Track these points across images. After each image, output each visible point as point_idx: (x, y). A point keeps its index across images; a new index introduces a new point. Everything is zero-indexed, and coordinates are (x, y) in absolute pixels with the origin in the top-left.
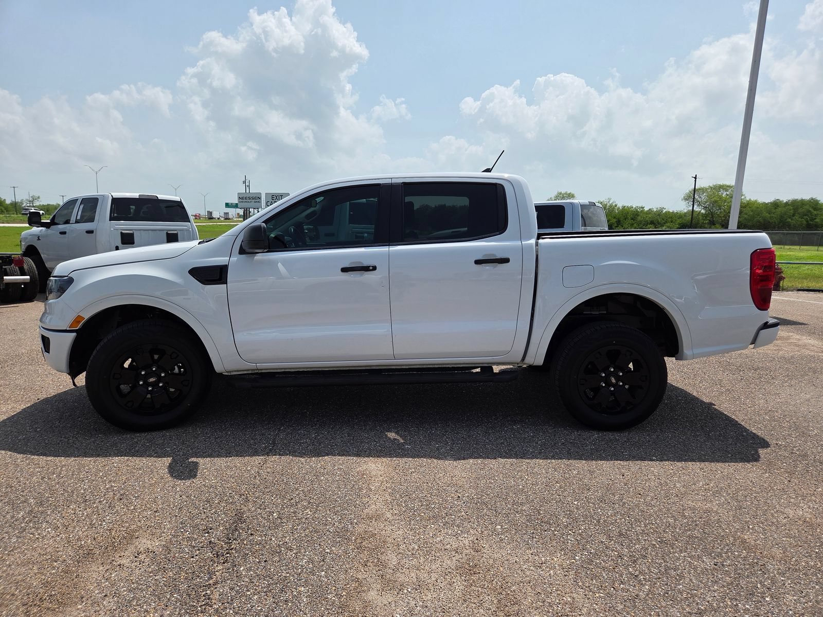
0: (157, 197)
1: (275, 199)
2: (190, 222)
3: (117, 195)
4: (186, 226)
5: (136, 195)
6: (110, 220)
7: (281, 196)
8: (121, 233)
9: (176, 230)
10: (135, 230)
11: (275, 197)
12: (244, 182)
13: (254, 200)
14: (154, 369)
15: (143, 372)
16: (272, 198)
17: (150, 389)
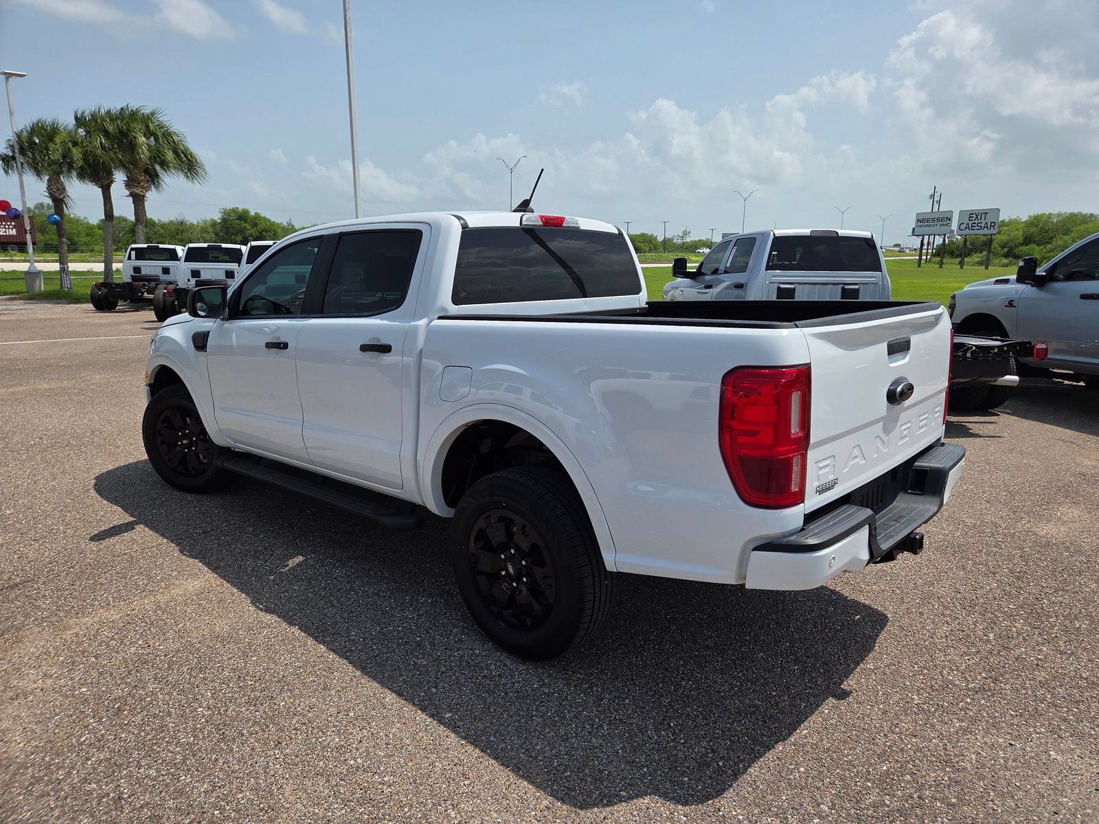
0: (837, 233)
1: (973, 219)
2: (881, 271)
3: (780, 232)
4: (875, 278)
5: (806, 231)
6: (766, 270)
7: (986, 213)
8: (779, 288)
9: (858, 284)
10: (800, 284)
11: (974, 215)
12: (932, 196)
13: (941, 222)
14: (187, 432)
15: (180, 434)
16: (970, 217)
17: (186, 450)
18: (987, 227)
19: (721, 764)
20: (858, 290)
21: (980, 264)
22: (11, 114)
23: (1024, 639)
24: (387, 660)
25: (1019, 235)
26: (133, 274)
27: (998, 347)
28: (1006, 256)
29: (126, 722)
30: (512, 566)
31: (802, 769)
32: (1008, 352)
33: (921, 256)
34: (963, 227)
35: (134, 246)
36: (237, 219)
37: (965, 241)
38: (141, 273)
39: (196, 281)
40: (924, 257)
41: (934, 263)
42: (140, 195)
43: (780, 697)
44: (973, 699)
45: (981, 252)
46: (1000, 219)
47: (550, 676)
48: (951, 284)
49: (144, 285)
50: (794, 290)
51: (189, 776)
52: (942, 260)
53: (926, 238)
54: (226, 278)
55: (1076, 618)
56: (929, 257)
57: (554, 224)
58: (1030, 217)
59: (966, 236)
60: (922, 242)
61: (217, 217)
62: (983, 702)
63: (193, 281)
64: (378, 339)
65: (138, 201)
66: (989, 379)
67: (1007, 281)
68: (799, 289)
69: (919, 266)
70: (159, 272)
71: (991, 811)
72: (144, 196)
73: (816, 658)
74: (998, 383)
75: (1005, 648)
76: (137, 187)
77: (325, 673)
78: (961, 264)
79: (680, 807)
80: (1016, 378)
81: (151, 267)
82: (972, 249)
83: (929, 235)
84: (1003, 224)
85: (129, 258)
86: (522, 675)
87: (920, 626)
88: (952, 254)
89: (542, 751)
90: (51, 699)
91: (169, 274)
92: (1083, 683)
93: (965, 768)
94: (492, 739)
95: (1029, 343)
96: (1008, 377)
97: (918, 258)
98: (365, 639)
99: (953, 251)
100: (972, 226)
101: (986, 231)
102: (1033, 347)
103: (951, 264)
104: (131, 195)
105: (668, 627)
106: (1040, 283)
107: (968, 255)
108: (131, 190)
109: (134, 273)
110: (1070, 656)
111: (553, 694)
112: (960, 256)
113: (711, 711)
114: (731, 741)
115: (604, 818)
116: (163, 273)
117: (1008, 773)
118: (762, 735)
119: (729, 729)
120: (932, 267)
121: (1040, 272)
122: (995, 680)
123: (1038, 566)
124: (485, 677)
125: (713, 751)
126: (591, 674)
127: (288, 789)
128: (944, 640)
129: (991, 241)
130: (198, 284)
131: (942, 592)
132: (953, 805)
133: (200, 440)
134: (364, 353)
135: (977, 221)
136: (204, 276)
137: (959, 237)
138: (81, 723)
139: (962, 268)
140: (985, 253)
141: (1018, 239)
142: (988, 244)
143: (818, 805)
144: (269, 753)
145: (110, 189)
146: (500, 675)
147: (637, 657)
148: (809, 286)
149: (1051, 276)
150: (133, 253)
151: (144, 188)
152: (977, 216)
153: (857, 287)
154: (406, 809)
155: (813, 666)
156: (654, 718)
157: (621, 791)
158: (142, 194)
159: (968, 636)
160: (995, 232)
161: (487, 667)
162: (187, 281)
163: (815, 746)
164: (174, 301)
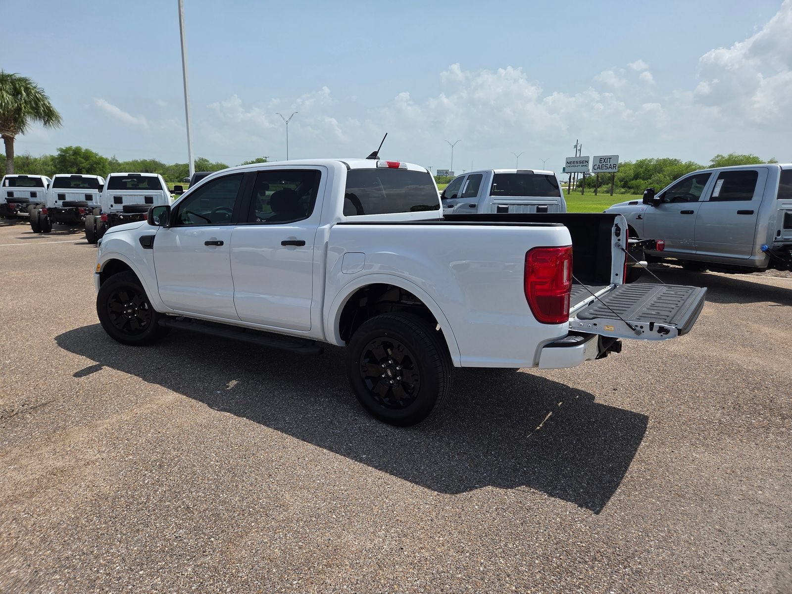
0: (533, 172)
1: (602, 162)
2: (560, 196)
3: (498, 171)
4: (556, 201)
5: (514, 171)
7: (610, 158)
9: (546, 205)
10: (511, 204)
11: (603, 160)
12: (576, 147)
13: (582, 164)
14: (131, 304)
15: (125, 306)
16: (600, 161)
17: (130, 317)
18: (611, 168)
19: (525, 469)
20: (547, 209)
21: (607, 192)
23: (671, 403)
24: (315, 431)
25: (632, 173)
26: (7, 198)
27: (636, 243)
28: (623, 187)
29: (169, 471)
30: (390, 371)
31: (569, 469)
32: (642, 246)
33: (569, 187)
34: (596, 167)
35: (7, 176)
36: (73, 155)
37: (598, 176)
38: (13, 196)
39: (63, 202)
40: (571, 188)
41: (578, 191)
42: (10, 137)
43: (547, 437)
44: (649, 432)
45: (608, 184)
46: (619, 162)
47: (415, 434)
48: (591, 205)
49: (18, 206)
50: (508, 208)
51: (224, 494)
52: (583, 190)
53: (573, 174)
54: (86, 200)
55: (696, 391)
56: (575, 187)
57: (393, 166)
58: (637, 161)
59: (598, 173)
60: (570, 177)
61: (56, 154)
62: (655, 433)
63: (60, 203)
64: (295, 237)
65: (9, 141)
66: (632, 263)
67: (636, 203)
68: (511, 208)
69: (569, 193)
70: (28, 196)
71: (668, 481)
72: (13, 138)
73: (562, 417)
74: (635, 266)
75: (661, 407)
76: (8, 131)
77: (280, 440)
78: (596, 192)
79: (509, 490)
80: (646, 263)
81: (21, 192)
82: (602, 182)
83: (575, 173)
84: (621, 166)
85: (4, 185)
86: (399, 434)
87: (615, 400)
88: (589, 185)
89: (425, 469)
90: (112, 464)
91: (36, 197)
92: (705, 422)
93: (651, 463)
94: (394, 466)
95: (654, 240)
96: (641, 262)
97: (568, 188)
98: (296, 422)
99: (590, 183)
100: (602, 167)
101: (610, 170)
102: (656, 243)
103: (589, 192)
104: (3, 137)
105: (476, 407)
106: (656, 204)
107: (600, 186)
108: (3, 134)
109: (8, 196)
110: (696, 409)
111: (421, 442)
112: (594, 186)
113: (512, 445)
114: (527, 459)
115: (471, 497)
116: (31, 196)
117: (673, 464)
118: (543, 455)
119: (524, 453)
120: (577, 194)
121: (656, 197)
122: (659, 423)
123: (673, 367)
124: (377, 437)
125: (519, 464)
126: (440, 432)
127: (288, 496)
128: (629, 405)
129: (614, 177)
130: (65, 204)
131: (623, 382)
132: (649, 479)
133: (141, 309)
134: (284, 247)
135: (604, 164)
136: (68, 199)
137: (593, 174)
138: (140, 474)
139: (596, 194)
140: (610, 185)
141: (631, 176)
142: (612, 179)
143: (581, 483)
144: (267, 480)
146: (386, 435)
147: (463, 423)
148: (517, 206)
149: (663, 200)
150: (7, 181)
151: (13, 132)
152: (605, 160)
153: (546, 207)
154: (360, 501)
155: (562, 422)
156: (482, 451)
157: (475, 484)
158: (12, 136)
159: (641, 403)
160: (616, 171)
161: (377, 432)
162: (54, 202)
163: (573, 458)
164: (46, 218)
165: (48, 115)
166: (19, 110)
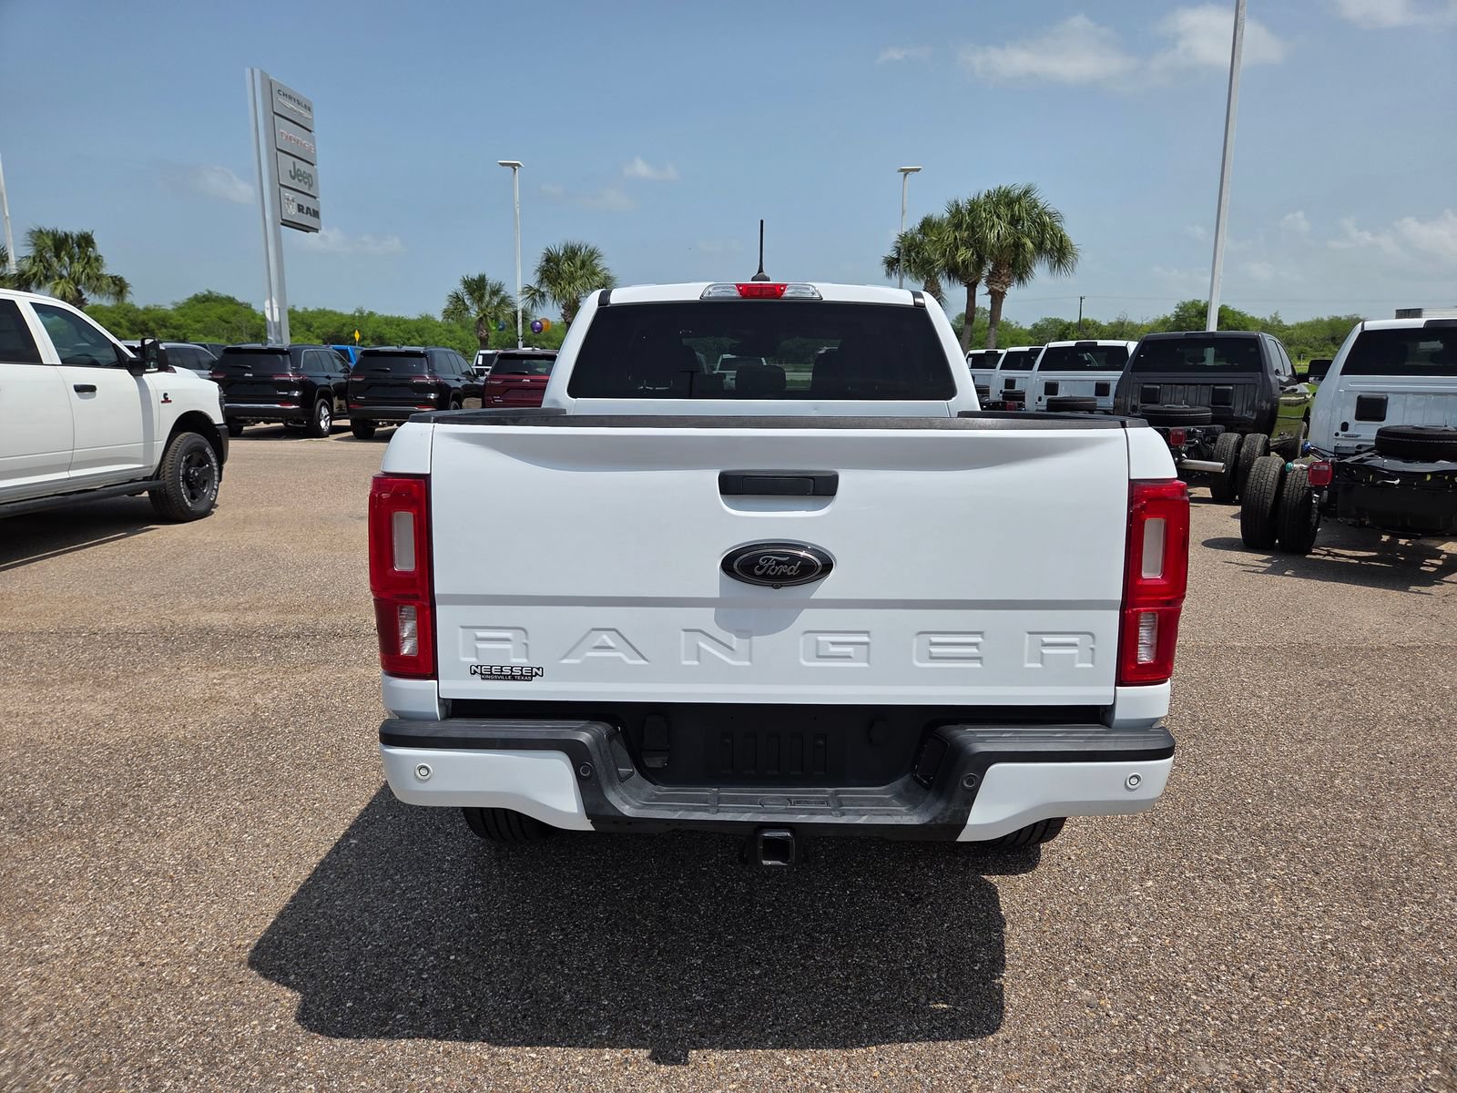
22: (903, 212)
42: (999, 292)
65: (997, 298)
72: (1004, 293)
76: (997, 282)
104: (992, 292)
108: (993, 287)
145: (976, 287)
151: (1004, 283)
158: (1002, 291)
165: (1060, 252)
166: (1018, 246)
